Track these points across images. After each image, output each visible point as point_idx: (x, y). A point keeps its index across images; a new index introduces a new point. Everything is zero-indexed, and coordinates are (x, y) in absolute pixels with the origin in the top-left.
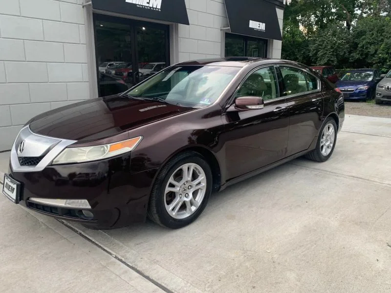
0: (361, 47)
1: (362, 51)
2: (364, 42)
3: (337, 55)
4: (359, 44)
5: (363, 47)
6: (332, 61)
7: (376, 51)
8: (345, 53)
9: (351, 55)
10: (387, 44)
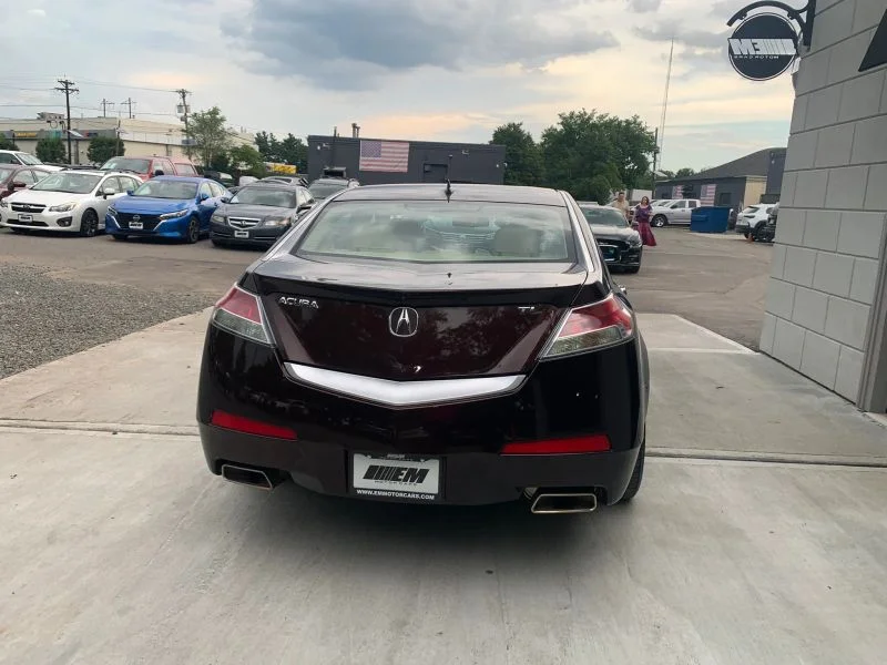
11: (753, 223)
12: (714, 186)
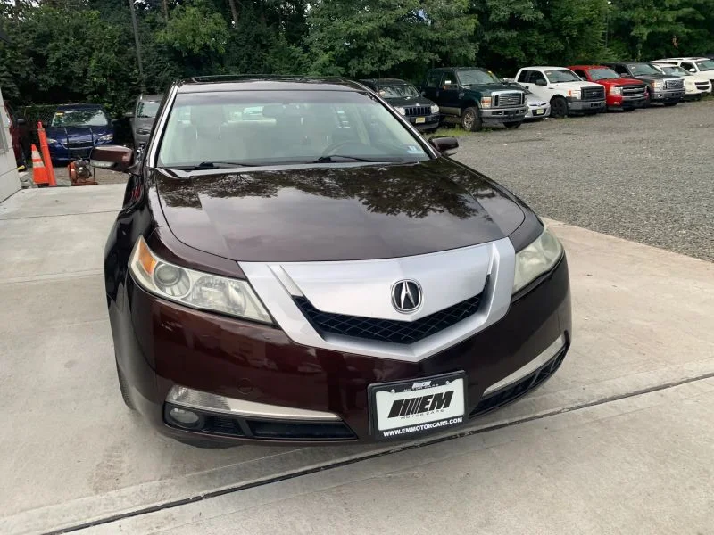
0: (54, 64)
1: (57, 70)
2: (58, 54)
3: (16, 78)
4: (47, 57)
5: (58, 63)
6: (8, 89)
7: (85, 71)
8: (28, 74)
9: (40, 77)
10: (100, 60)
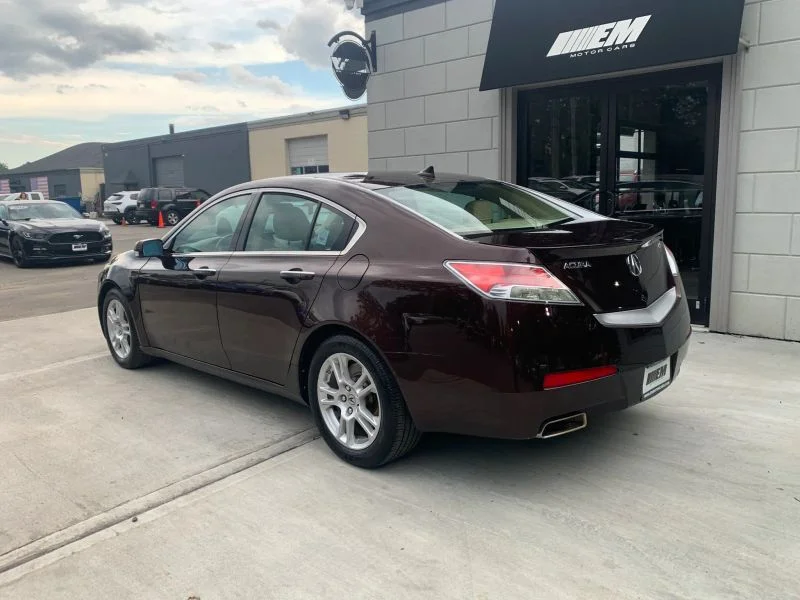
11: (122, 208)
12: (46, 179)
